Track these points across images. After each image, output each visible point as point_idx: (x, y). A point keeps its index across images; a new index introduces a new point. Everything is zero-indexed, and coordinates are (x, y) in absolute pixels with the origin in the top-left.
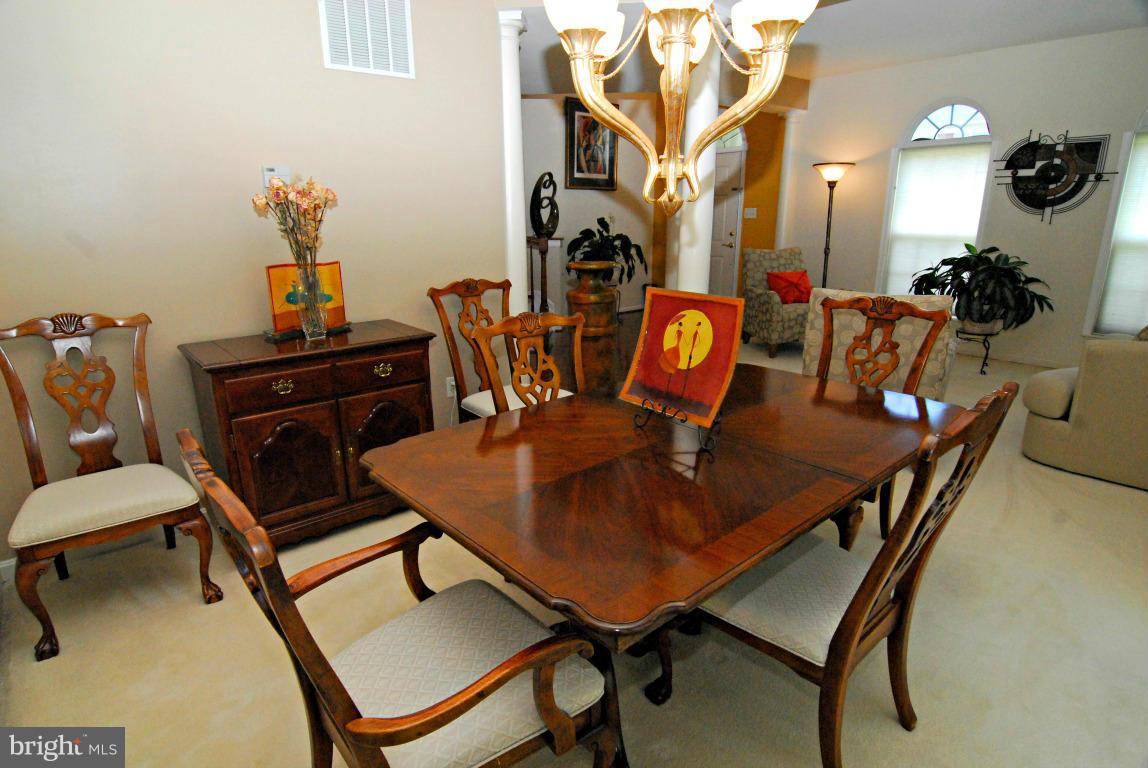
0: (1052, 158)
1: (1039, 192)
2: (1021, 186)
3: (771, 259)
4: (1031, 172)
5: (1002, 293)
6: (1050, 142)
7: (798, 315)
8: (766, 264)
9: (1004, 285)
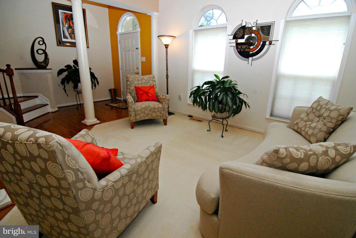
0: (251, 33)
1: (246, 50)
2: (240, 47)
3: (138, 80)
4: (242, 41)
5: (226, 99)
6: (250, 26)
7: (142, 108)
8: (136, 82)
9: (228, 95)
